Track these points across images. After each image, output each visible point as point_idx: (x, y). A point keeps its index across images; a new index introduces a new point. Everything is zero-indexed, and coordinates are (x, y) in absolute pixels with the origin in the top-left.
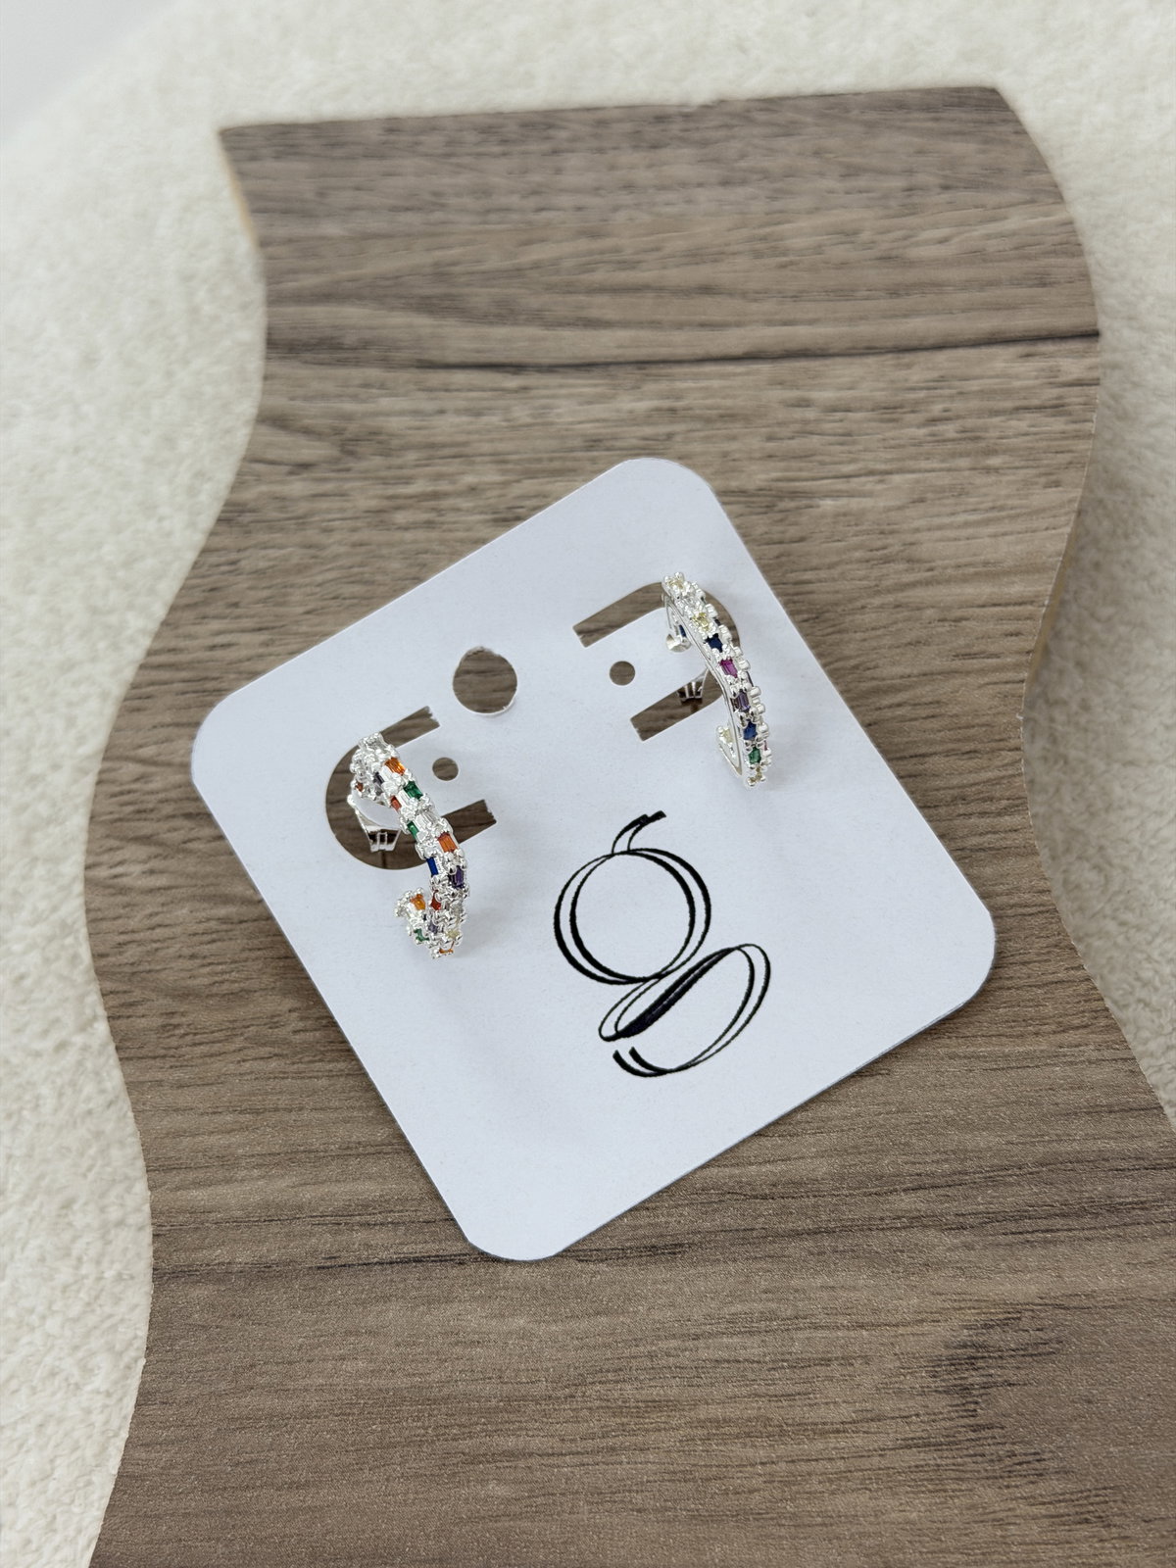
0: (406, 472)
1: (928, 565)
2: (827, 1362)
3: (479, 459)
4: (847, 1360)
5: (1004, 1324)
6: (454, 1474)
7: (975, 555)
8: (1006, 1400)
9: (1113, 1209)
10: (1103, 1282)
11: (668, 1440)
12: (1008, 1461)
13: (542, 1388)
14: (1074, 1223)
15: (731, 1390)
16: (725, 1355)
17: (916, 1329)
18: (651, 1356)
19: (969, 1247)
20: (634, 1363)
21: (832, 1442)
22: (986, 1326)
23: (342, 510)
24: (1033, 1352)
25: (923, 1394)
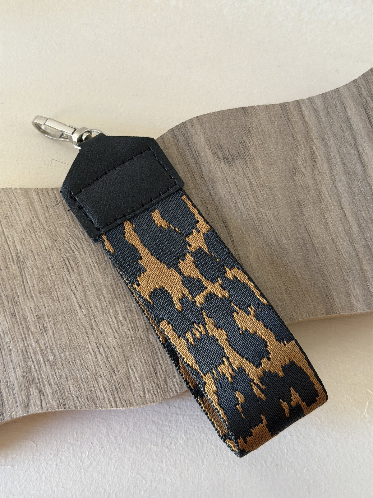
0: (35, 363)
1: (32, 218)
2: (237, 186)
3: (26, 345)
4: (235, 182)
5: (217, 155)
6: (284, 250)
7: (26, 208)
8: (232, 151)
9: (186, 140)
10: (202, 139)
11: (263, 211)
12: (244, 148)
13: (262, 239)
14: (192, 147)
15: (249, 203)
16: (242, 206)
17: (224, 171)
18: (248, 220)
19: (204, 166)
20: (250, 223)
21: (252, 181)
22: (219, 158)
23: (52, 375)
24: (221, 149)
25: (237, 167)
